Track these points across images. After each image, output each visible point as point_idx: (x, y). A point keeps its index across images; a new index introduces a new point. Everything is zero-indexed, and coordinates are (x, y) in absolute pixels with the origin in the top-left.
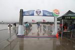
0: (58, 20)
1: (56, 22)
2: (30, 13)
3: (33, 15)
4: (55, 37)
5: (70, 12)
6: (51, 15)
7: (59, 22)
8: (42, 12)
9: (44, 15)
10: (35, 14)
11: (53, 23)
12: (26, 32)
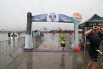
0: (79, 28)
1: (77, 30)
2: (42, 19)
3: (45, 20)
4: (75, 51)
5: (96, 17)
6: (70, 20)
7: (81, 30)
8: (58, 17)
9: (61, 21)
10: (48, 19)
11: (73, 32)
12: (36, 44)
